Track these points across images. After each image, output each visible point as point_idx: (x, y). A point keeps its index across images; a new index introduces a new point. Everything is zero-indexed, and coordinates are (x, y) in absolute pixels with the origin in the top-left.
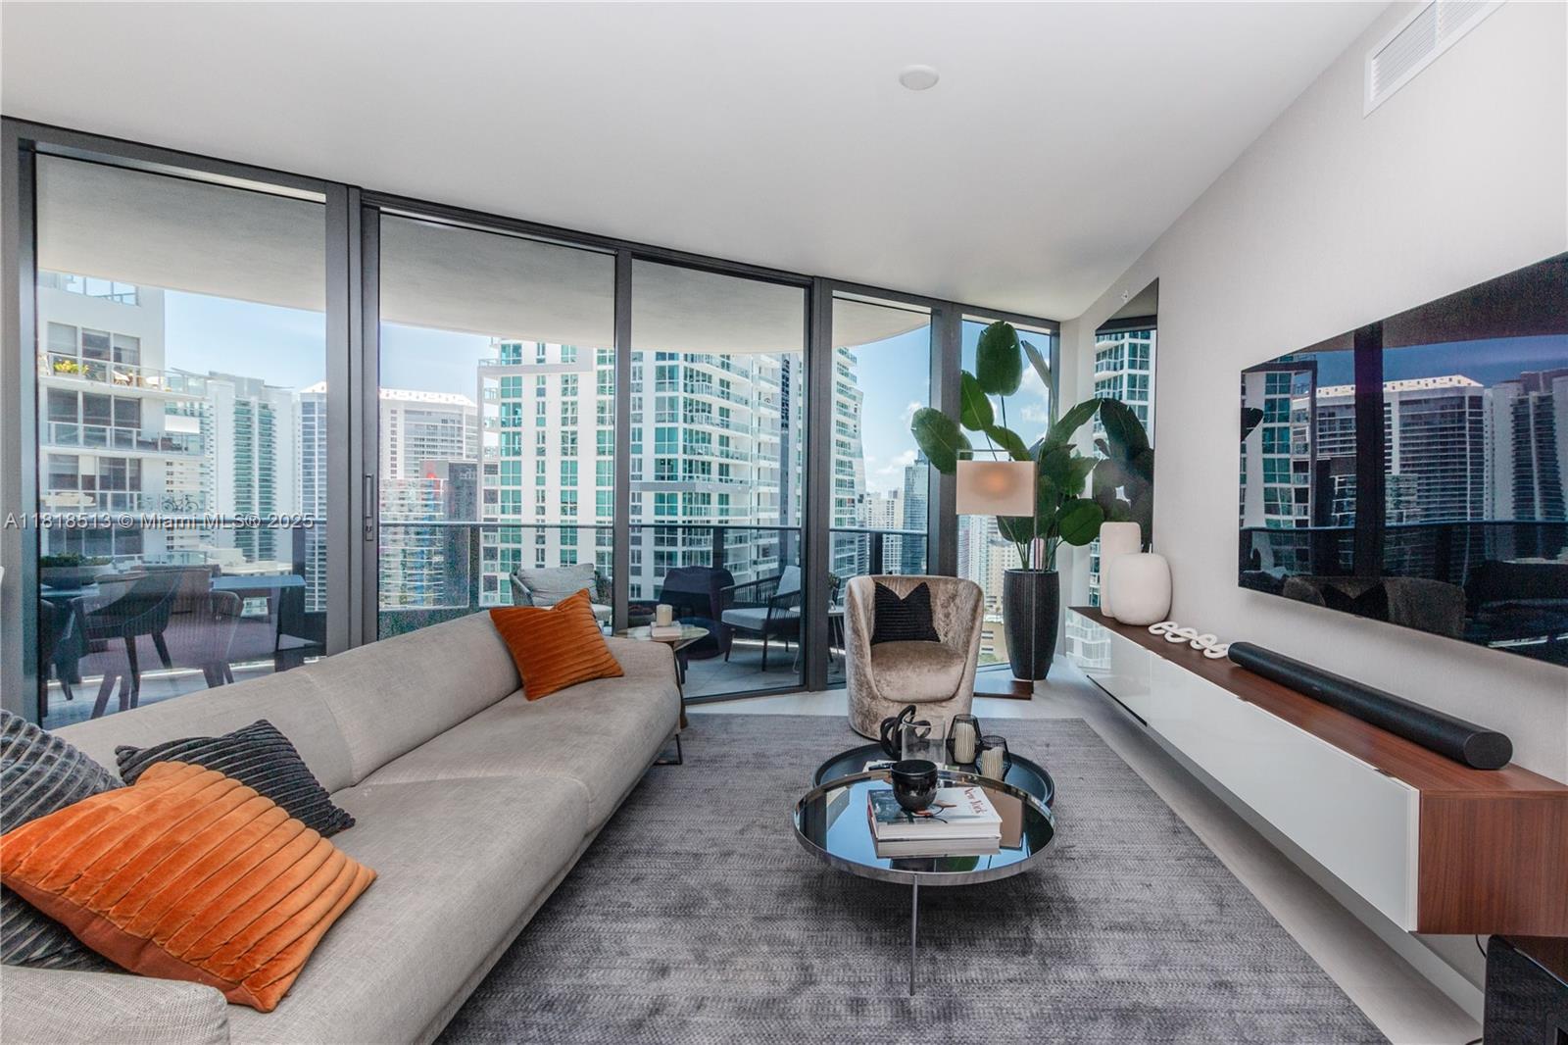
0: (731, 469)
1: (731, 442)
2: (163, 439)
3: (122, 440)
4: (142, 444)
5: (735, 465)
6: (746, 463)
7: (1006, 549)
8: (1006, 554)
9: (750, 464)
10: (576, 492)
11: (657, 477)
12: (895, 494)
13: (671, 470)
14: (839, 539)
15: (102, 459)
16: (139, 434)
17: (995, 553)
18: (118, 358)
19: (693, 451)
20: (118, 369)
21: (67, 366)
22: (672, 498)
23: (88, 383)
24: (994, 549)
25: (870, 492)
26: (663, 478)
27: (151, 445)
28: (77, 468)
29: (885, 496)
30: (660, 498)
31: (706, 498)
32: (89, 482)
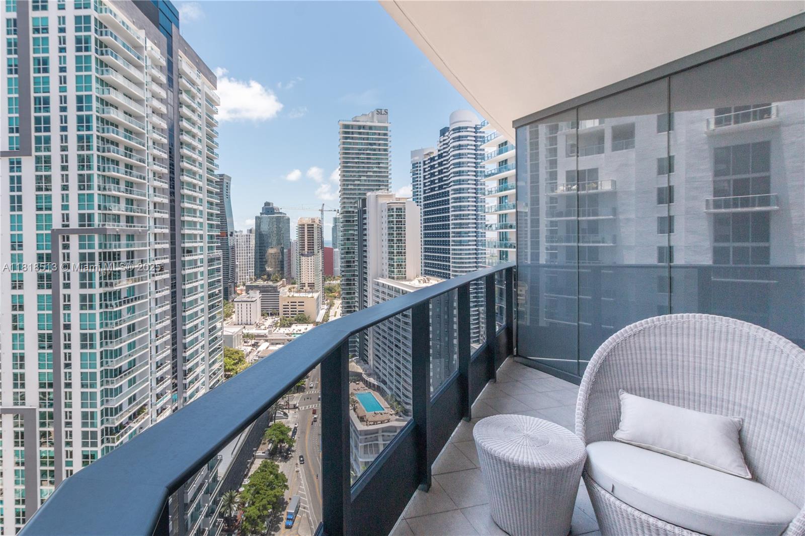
0: (135, 220)
1: (135, 203)
5: (138, 217)
6: (145, 215)
7: (310, 258)
8: (310, 260)
9: (147, 215)
10: (22, 235)
11: (80, 225)
12: (251, 231)
13: (89, 220)
14: (210, 258)
17: (304, 260)
19: (105, 208)
22: (91, 239)
24: (303, 258)
25: (238, 230)
26: (84, 225)
29: (245, 232)
30: (81, 239)
31: (118, 237)
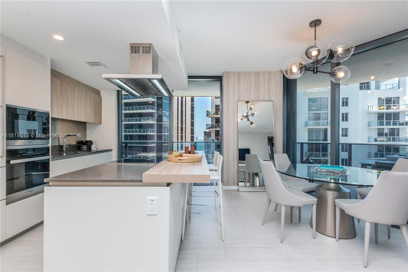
2: (405, 122)
3: (394, 124)
4: (400, 124)
15: (389, 129)
16: (399, 122)
18: (394, 103)
20: (394, 106)
21: (382, 107)
23: (387, 110)
27: (402, 124)
28: (384, 131)
32: (386, 134)
